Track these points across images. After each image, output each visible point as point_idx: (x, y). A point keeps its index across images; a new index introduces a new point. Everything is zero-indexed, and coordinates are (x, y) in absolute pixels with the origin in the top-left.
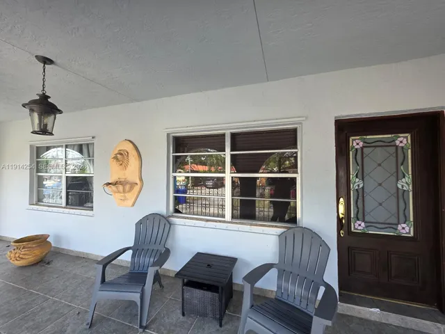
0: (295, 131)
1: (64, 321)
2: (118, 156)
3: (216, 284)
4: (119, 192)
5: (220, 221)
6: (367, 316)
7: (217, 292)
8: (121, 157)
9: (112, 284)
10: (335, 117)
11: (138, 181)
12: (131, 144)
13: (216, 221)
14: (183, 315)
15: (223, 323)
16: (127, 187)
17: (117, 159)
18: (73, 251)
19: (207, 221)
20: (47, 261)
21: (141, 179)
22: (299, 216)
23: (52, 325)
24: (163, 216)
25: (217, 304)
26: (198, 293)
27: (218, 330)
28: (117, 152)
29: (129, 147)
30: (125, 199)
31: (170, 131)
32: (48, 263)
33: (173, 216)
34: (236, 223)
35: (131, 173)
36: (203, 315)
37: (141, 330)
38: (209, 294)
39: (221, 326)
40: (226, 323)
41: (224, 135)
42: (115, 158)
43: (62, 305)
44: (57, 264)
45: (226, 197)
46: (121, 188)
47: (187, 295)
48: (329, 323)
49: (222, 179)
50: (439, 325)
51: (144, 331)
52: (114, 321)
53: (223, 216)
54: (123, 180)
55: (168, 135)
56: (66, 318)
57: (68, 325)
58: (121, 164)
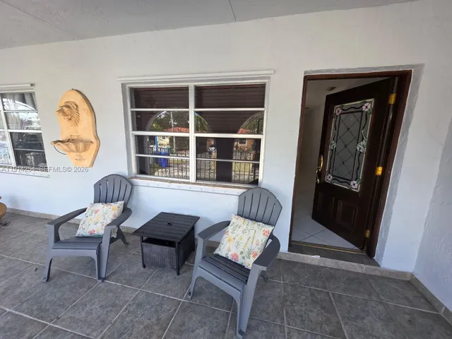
0: (263, 87)
1: (20, 276)
2: (64, 108)
3: (172, 240)
4: (72, 151)
5: (184, 183)
6: (309, 262)
7: (174, 247)
8: (68, 111)
9: (67, 242)
10: (305, 72)
11: (93, 139)
12: (80, 95)
13: (180, 182)
14: (144, 266)
15: (181, 272)
16: (81, 145)
17: (64, 112)
18: (34, 213)
19: (172, 182)
20: (4, 223)
21: (97, 138)
22: (260, 178)
23: (7, 280)
24: (124, 177)
25: (175, 257)
26: (156, 248)
27: (175, 278)
28: (63, 104)
29: (78, 99)
30: (81, 159)
31: (124, 80)
32: (5, 225)
33: (136, 177)
34: (200, 184)
35: (83, 129)
36: (162, 266)
37: (100, 281)
38: (166, 249)
39: (178, 274)
40: (184, 272)
41: (187, 89)
42: (61, 111)
43: (19, 263)
44: (16, 225)
45: (190, 159)
46: (72, 146)
47: (146, 250)
48: (264, 268)
49: (186, 140)
50: (363, 265)
51: (103, 281)
52: (74, 274)
53: (187, 178)
54: (76, 138)
55: (123, 85)
56: (22, 275)
57: (24, 280)
58: (70, 119)
